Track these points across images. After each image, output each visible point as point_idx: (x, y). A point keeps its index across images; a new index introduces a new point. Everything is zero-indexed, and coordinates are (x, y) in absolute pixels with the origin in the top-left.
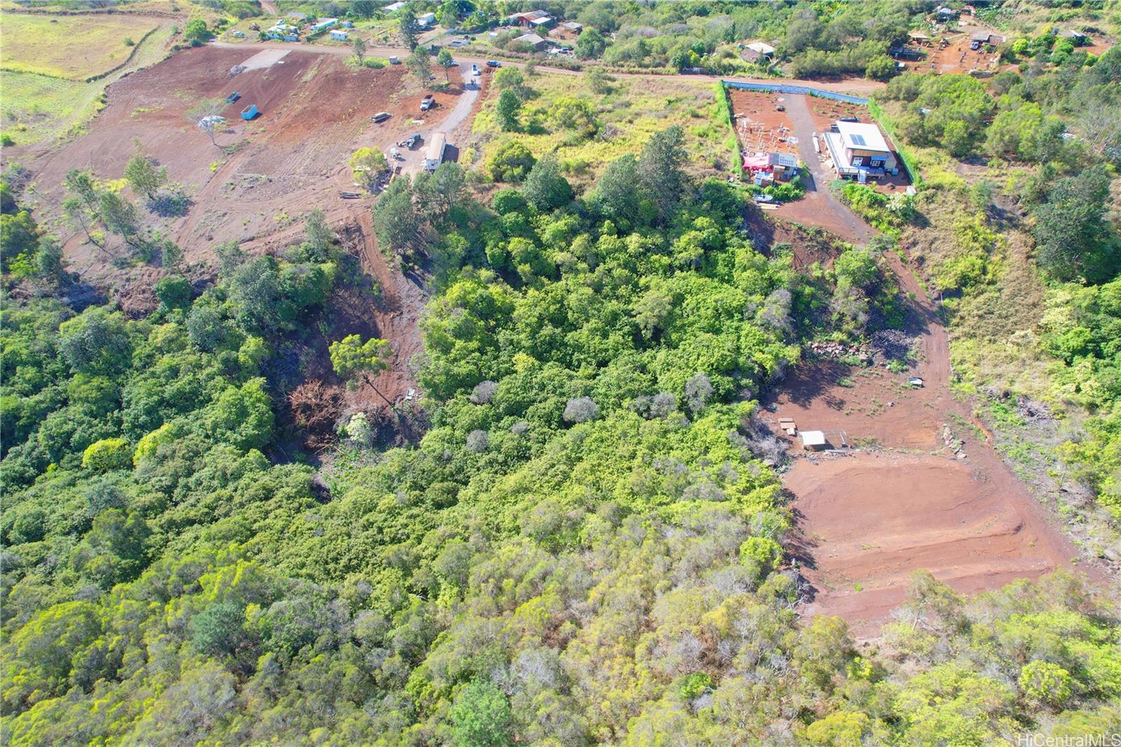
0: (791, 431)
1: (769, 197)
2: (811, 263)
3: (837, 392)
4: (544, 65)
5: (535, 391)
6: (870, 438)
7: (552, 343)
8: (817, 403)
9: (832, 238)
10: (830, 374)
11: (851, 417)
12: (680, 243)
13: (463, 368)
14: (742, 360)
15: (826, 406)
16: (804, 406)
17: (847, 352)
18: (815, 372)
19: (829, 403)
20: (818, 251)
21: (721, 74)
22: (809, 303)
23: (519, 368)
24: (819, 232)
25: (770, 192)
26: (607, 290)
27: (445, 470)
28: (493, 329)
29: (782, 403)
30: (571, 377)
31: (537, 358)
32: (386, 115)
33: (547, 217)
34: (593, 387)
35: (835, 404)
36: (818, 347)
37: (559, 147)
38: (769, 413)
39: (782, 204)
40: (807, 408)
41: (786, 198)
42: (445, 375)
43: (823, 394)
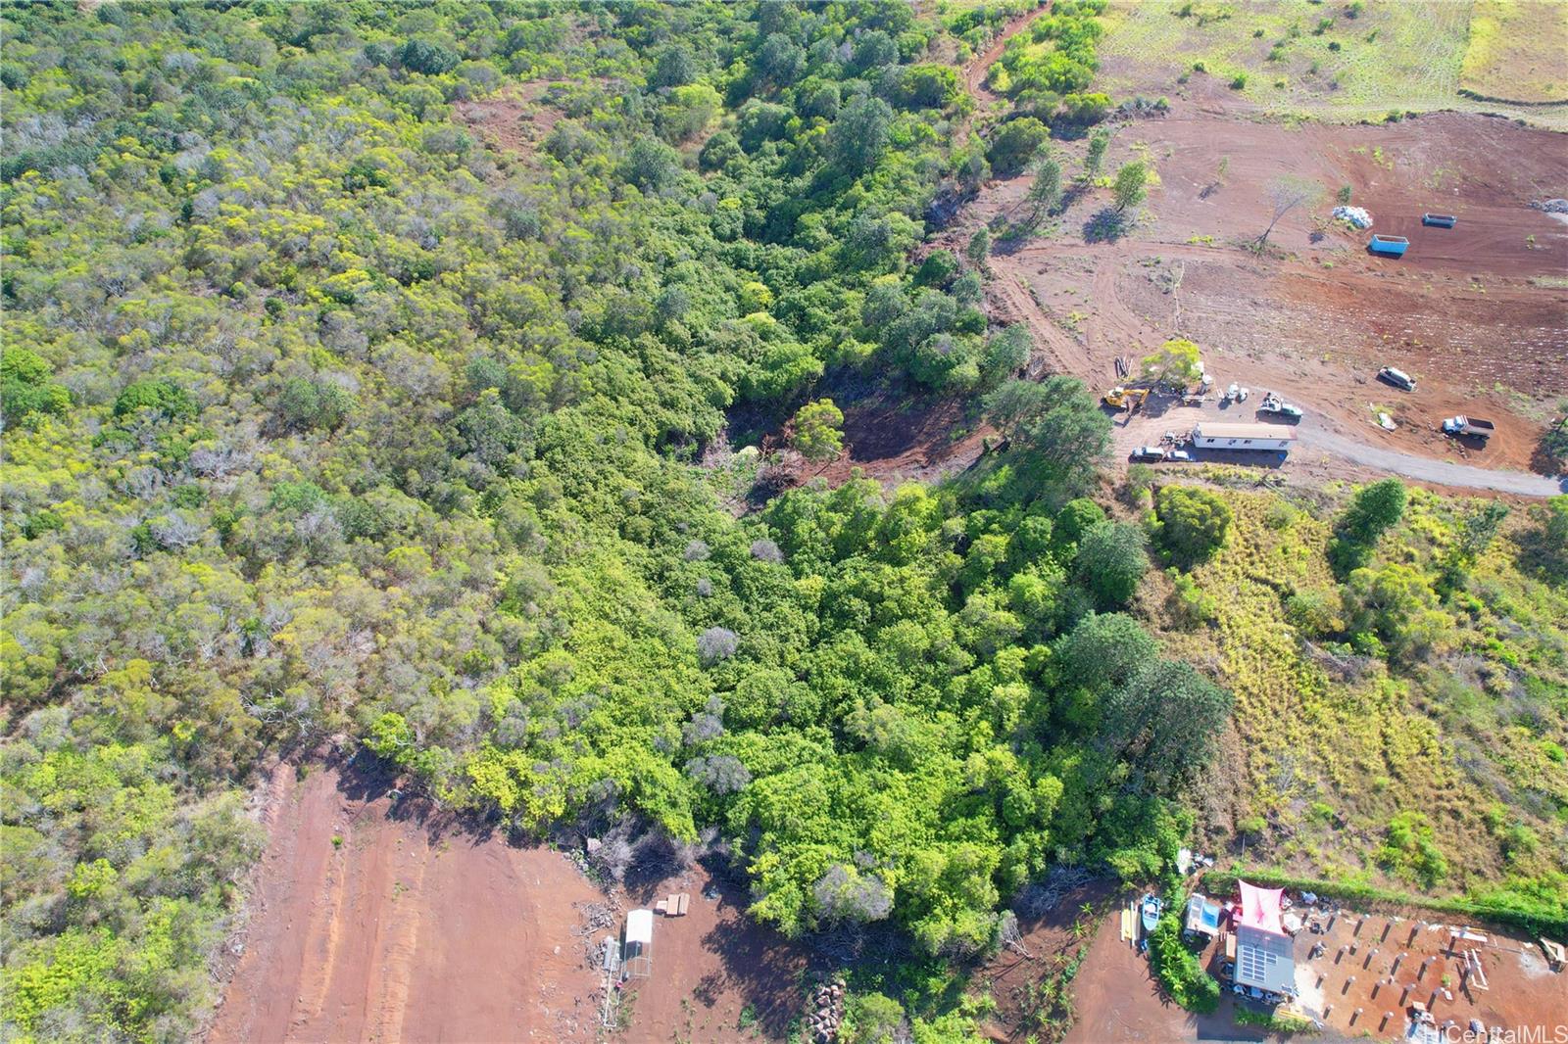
0: (661, 905)
1: (1151, 925)
2: (996, 996)
3: (732, 1000)
5: (761, 600)
6: (633, 1022)
7: (844, 618)
8: (713, 962)
10: (770, 1002)
11: (679, 1008)
13: (803, 528)
14: (769, 836)
15: (705, 974)
16: (709, 939)
18: (778, 978)
19: (710, 981)
20: (1020, 1009)
22: (914, 987)
23: (802, 584)
24: (1058, 1012)
25: (1167, 929)
26: (929, 669)
27: (666, 529)
28: (866, 549)
29: (719, 909)
30: (784, 639)
31: (821, 602)
32: (1403, 381)
33: (1061, 575)
34: (757, 660)
35: (706, 991)
36: (831, 995)
37: (1275, 587)
38: (702, 884)
39: (1140, 951)
40: (703, 943)
41: (1156, 962)
42: (795, 511)
43: (729, 976)
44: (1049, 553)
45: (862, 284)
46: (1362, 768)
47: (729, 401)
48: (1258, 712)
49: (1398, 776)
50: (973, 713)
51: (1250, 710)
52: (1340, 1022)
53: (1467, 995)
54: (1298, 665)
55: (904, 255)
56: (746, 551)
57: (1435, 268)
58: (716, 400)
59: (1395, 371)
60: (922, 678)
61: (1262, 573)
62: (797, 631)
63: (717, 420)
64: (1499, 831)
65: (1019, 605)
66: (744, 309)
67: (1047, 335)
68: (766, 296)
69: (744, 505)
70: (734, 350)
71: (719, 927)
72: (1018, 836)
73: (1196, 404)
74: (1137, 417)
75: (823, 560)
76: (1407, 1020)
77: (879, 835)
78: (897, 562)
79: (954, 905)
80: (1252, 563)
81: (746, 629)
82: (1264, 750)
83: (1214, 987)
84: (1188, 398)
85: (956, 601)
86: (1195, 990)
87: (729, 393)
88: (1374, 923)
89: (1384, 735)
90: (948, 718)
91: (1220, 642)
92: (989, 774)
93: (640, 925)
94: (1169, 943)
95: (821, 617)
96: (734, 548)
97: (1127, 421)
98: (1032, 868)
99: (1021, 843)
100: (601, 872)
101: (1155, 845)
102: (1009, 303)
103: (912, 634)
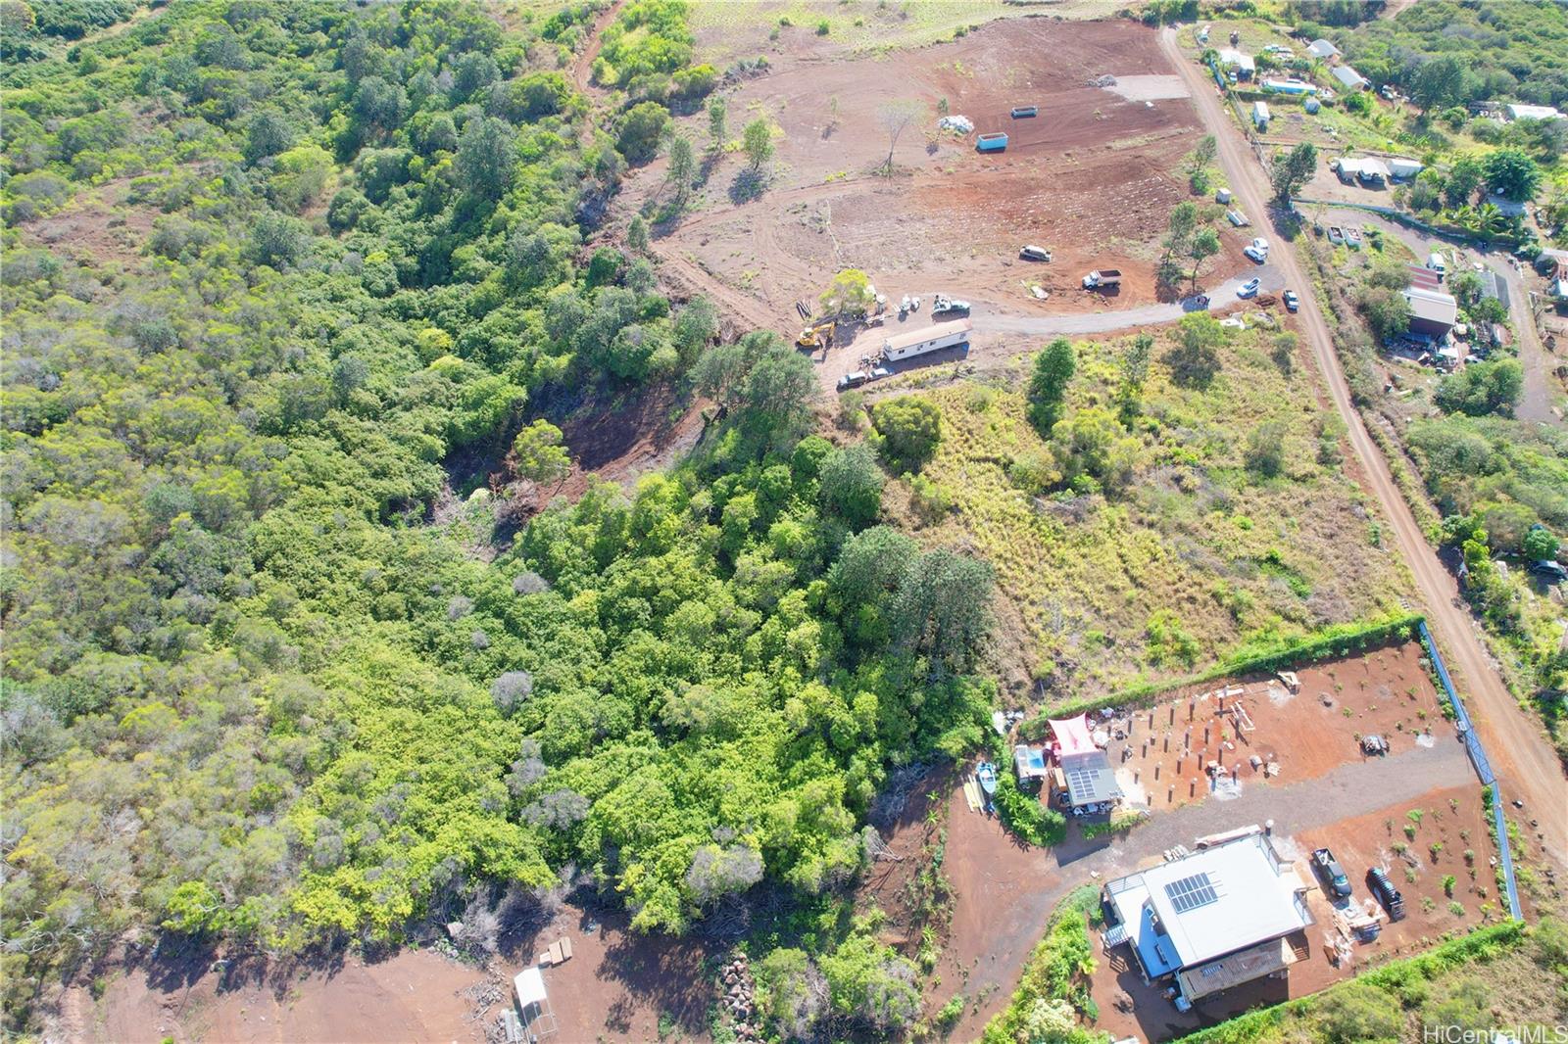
0: (544, 958)
1: (992, 788)
2: (883, 906)
3: (645, 1016)
4: (1340, 357)
5: (541, 632)
7: (627, 621)
8: (614, 990)
9: (939, 925)
10: (682, 1003)
12: (816, 690)
13: (558, 549)
14: (626, 850)
15: (611, 1003)
16: (603, 970)
17: (740, 1021)
18: (682, 977)
19: (618, 1007)
20: (907, 908)
21: (1477, 614)
22: (809, 930)
23: (576, 603)
24: (941, 896)
25: (1005, 786)
26: (723, 638)
27: (420, 597)
28: (626, 549)
29: (602, 938)
30: (576, 661)
31: (600, 614)
32: (1042, 255)
33: (812, 512)
34: (556, 690)
35: (618, 1019)
36: (736, 971)
37: (996, 461)
38: (578, 921)
39: (990, 814)
40: (598, 976)
41: (1006, 817)
42: (545, 536)
43: (635, 996)
44: (795, 496)
45: (537, 301)
46: (1113, 589)
47: (442, 453)
48: (1017, 573)
49: (1141, 585)
50: (776, 663)
51: (1010, 574)
52: (1161, 803)
53: (1243, 740)
54: (1036, 521)
55: (568, 262)
56: (510, 591)
57: (1034, 153)
58: (428, 456)
59: (1031, 248)
60: (719, 649)
61: (981, 453)
62: (586, 649)
63: (436, 475)
64: (1226, 601)
65: (784, 552)
66: (426, 358)
67: (728, 300)
68: (445, 340)
69: (491, 548)
70: (430, 401)
71: (608, 955)
72: (854, 757)
73: (879, 324)
74: (832, 350)
75: (588, 574)
76: (1208, 778)
77: (729, 806)
78: (659, 551)
79: (819, 841)
80: (971, 448)
81: (536, 665)
82: (1032, 603)
83: (1058, 818)
84: (869, 320)
85: (726, 567)
86: (1045, 827)
87: (439, 445)
88: (1161, 712)
89: (1121, 556)
90: (755, 677)
91: (967, 524)
92: (809, 713)
93: (531, 985)
94: (1011, 797)
95: (604, 628)
96: (496, 592)
97: (824, 357)
98: (874, 781)
99: (858, 763)
100: (473, 951)
101: (971, 718)
102: (683, 280)
103: (696, 612)
